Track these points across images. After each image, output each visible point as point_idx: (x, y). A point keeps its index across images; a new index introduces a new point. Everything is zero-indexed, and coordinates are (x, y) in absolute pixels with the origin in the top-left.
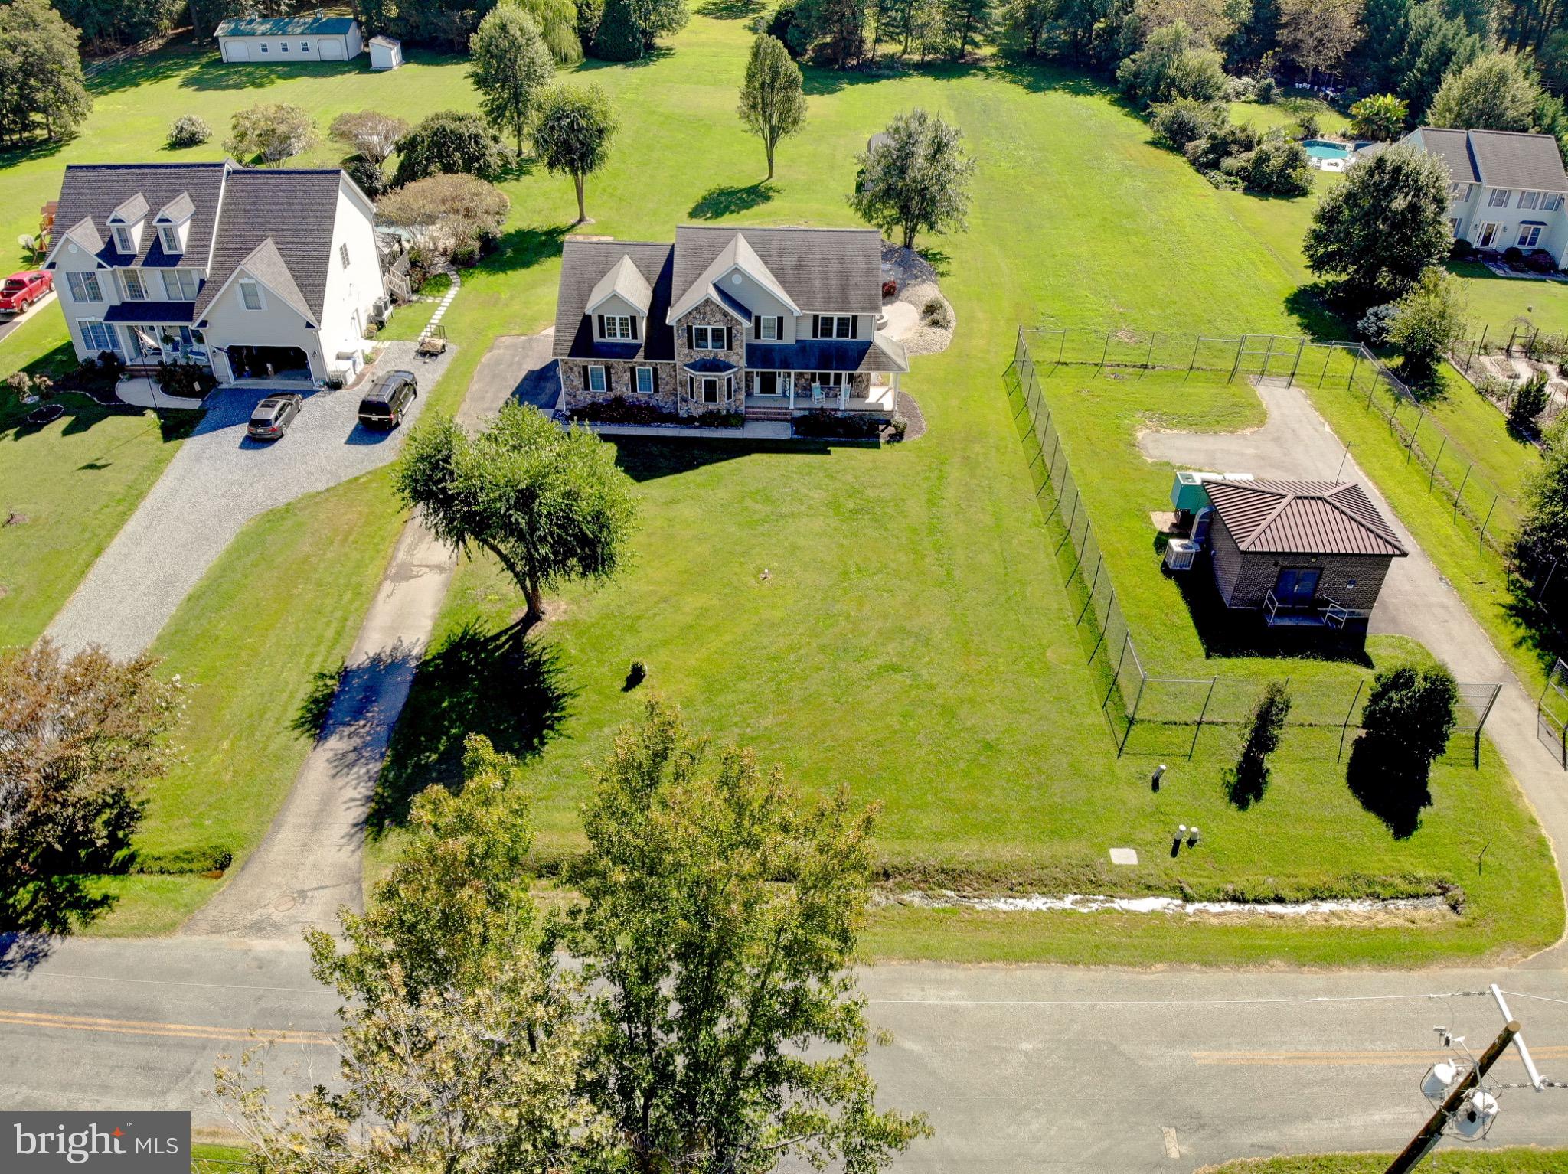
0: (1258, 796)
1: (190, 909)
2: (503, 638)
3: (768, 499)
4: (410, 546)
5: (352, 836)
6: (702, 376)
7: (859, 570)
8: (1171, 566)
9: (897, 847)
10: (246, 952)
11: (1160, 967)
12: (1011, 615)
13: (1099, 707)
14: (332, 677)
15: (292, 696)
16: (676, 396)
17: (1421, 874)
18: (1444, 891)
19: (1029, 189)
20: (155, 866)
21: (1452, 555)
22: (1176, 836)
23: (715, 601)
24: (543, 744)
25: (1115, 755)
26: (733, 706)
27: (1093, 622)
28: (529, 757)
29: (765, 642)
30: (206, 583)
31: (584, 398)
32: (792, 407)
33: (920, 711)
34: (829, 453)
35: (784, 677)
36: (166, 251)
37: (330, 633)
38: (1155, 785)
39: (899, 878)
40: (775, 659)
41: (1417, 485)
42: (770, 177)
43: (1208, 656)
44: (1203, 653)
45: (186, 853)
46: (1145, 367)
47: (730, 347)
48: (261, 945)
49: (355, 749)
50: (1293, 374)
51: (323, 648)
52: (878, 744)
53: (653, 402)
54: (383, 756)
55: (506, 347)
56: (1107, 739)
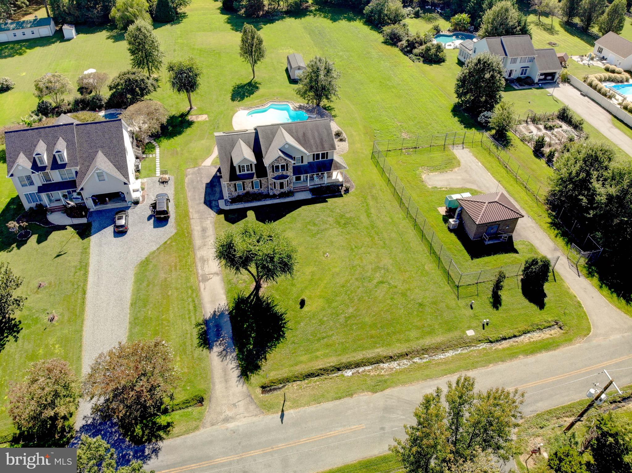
0: (500, 305)
1: (200, 419)
2: (252, 297)
3: (315, 224)
4: (201, 266)
5: (239, 381)
6: (278, 182)
7: (356, 247)
8: (451, 228)
9: (407, 345)
10: (227, 429)
11: (491, 365)
12: (409, 255)
13: (447, 284)
14: (202, 324)
15: (191, 335)
16: (268, 188)
17: (550, 320)
18: (557, 324)
19: (350, 71)
20: (177, 407)
21: (529, 207)
22: (483, 323)
23: (315, 268)
24: (284, 334)
25: (457, 299)
26: (338, 307)
27: (435, 253)
28: (282, 339)
29: (338, 281)
30: (134, 297)
31: (235, 194)
32: (308, 185)
33: (395, 296)
34: (327, 201)
35: (349, 292)
36: (59, 162)
37: (191, 307)
38: (472, 308)
39: (411, 355)
40: (343, 286)
41: (513, 182)
42: (254, 77)
43: (472, 259)
44: (470, 258)
45: (186, 400)
46: (416, 148)
47: (287, 170)
48: (231, 425)
49: (224, 350)
50: (463, 143)
51: (192, 314)
52: (388, 311)
53: (260, 191)
54: (234, 349)
55: (192, 174)
56: (453, 295)
